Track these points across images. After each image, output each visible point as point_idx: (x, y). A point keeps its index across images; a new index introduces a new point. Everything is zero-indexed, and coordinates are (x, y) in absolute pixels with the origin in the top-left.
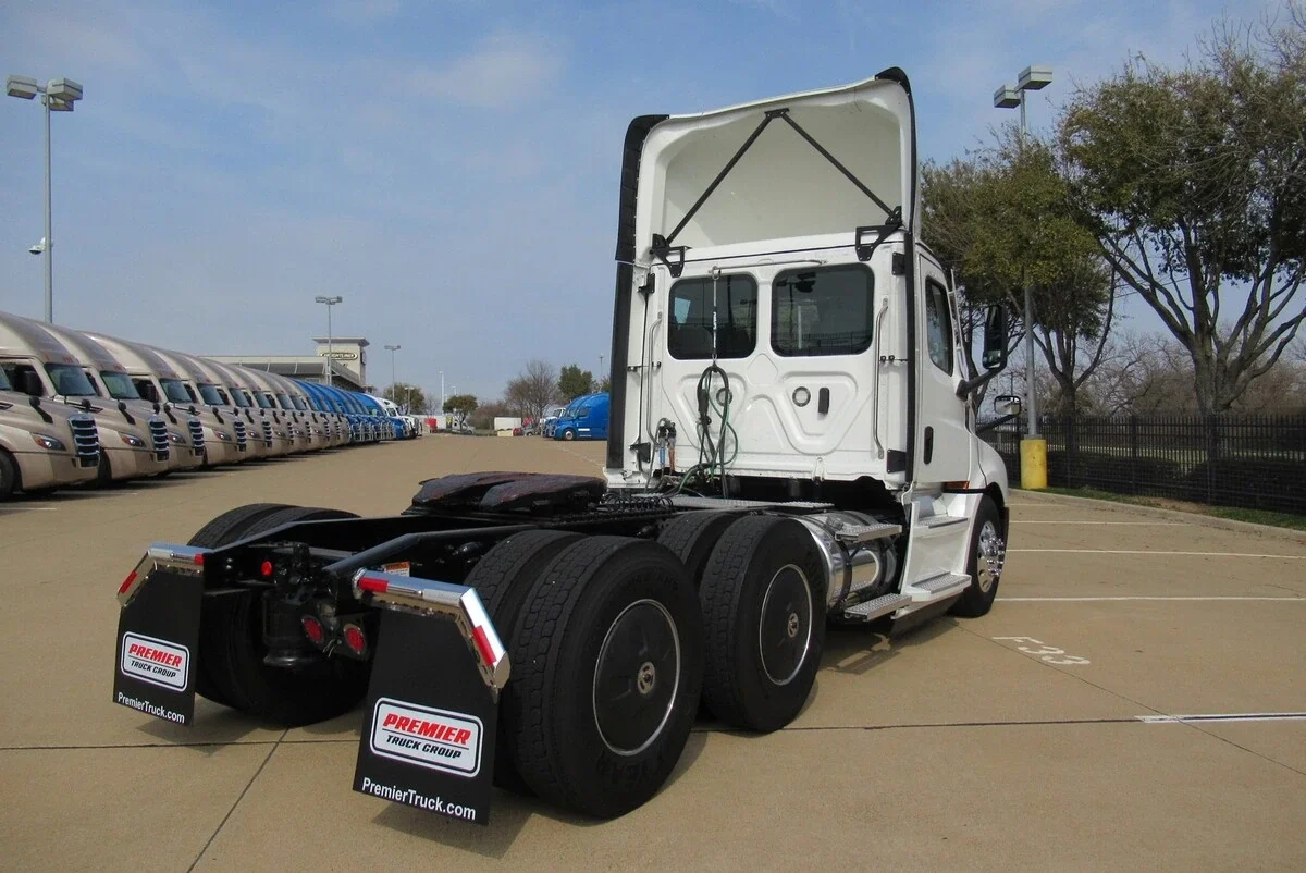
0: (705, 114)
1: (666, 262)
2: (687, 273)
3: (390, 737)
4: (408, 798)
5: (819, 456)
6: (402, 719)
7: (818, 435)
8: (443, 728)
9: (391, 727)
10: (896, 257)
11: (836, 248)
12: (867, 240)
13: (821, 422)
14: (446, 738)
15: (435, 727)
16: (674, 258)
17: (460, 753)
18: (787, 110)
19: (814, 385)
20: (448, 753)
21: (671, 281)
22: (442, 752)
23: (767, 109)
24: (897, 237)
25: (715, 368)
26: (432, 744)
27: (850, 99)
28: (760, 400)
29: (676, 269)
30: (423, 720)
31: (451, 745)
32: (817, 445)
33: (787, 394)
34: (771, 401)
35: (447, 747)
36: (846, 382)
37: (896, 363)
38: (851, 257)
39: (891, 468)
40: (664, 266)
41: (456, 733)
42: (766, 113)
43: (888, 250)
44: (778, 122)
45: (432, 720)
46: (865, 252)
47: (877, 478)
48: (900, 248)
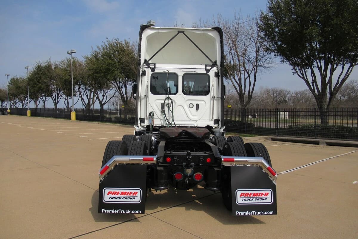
0: (161, 28)
1: (149, 67)
2: (156, 71)
3: (243, 199)
4: (253, 213)
5: (196, 121)
6: (246, 194)
7: (196, 115)
8: (260, 193)
9: (242, 196)
10: (215, 73)
11: (200, 69)
12: (208, 68)
13: (196, 112)
14: (261, 196)
15: (257, 194)
16: (152, 67)
17: (266, 199)
18: (184, 31)
19: (195, 103)
20: (263, 200)
21: (151, 73)
22: (261, 199)
23: (179, 30)
24: (215, 68)
25: (169, 98)
26: (257, 198)
27: (202, 32)
28: (180, 106)
29: (153, 70)
30: (253, 193)
31: (263, 197)
32: (196, 118)
33: (187, 105)
34: (183, 107)
35: (262, 198)
36: (203, 102)
37: (216, 98)
38: (204, 72)
39: (215, 123)
40: (149, 68)
41: (264, 194)
42: (178, 31)
43: (213, 71)
44: (181, 34)
45: (256, 192)
46: (208, 71)
47: (211, 126)
48: (216, 71)
